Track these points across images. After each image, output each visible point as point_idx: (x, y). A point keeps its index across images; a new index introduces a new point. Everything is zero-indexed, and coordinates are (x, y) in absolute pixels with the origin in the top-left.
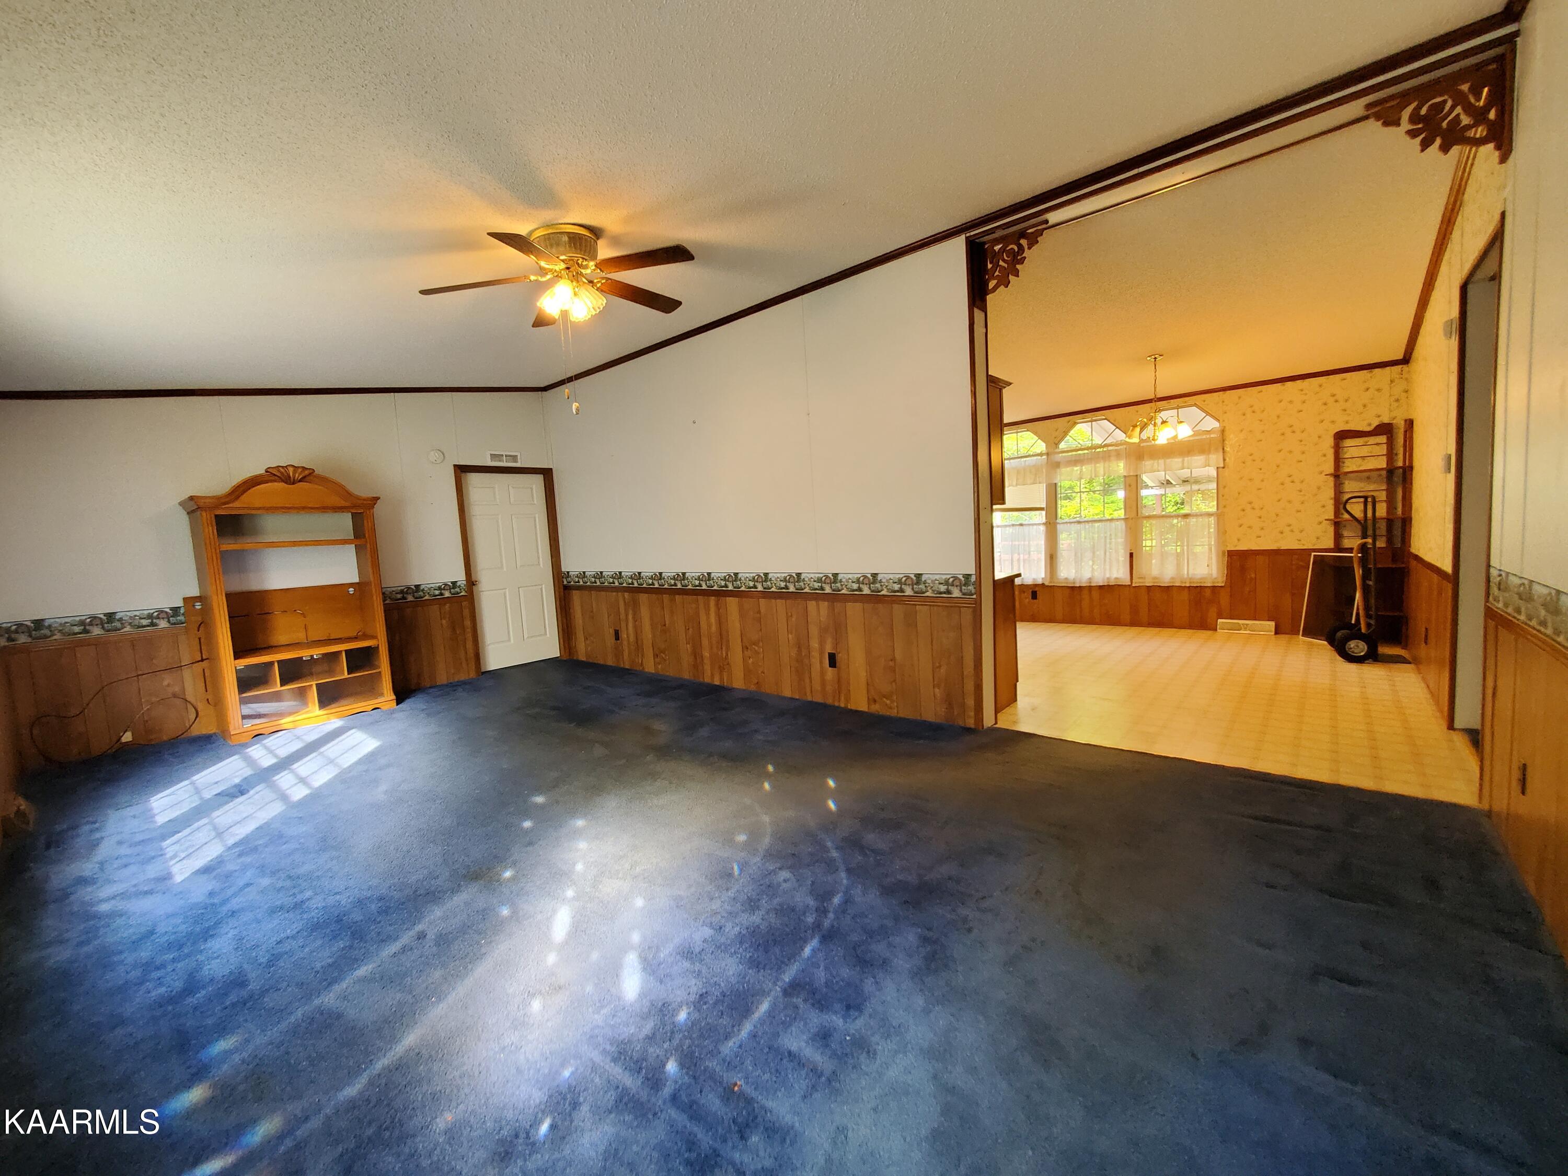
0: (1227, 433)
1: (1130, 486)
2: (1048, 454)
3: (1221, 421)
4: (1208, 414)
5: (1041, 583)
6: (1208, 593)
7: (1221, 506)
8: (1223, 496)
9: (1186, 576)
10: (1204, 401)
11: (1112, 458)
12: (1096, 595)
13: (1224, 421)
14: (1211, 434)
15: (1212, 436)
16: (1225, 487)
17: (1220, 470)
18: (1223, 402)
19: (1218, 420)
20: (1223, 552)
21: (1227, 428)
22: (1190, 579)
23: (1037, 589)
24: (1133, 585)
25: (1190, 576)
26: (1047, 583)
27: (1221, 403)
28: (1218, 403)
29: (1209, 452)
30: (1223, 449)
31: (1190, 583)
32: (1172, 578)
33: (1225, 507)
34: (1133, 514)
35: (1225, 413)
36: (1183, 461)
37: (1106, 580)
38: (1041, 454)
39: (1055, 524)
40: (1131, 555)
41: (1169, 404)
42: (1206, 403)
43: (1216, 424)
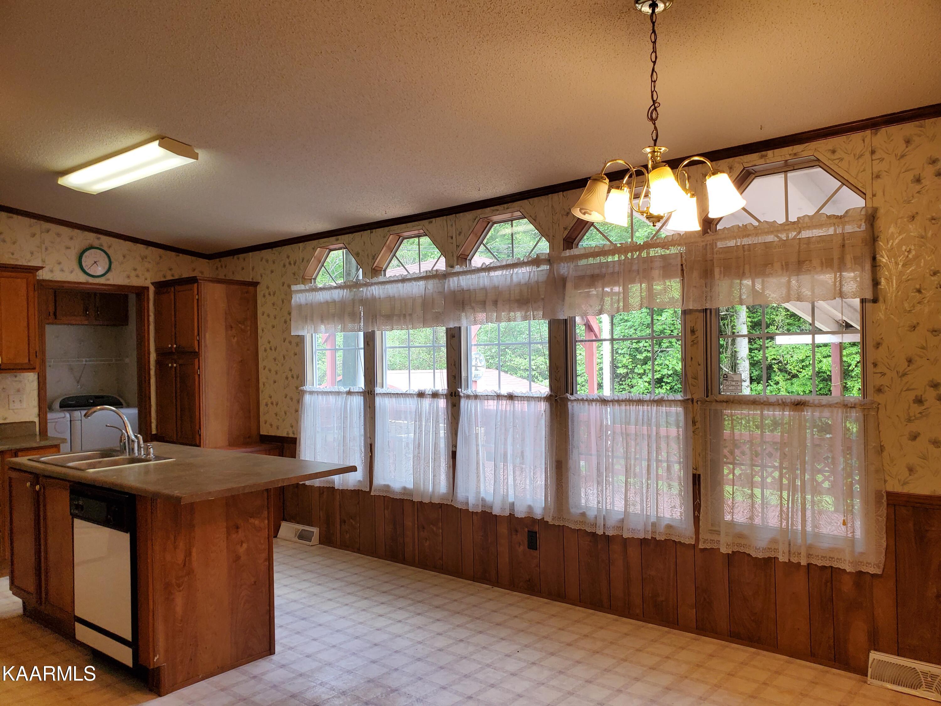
0: (881, 223)
1: (693, 331)
2: (549, 260)
3: (869, 195)
4: (845, 182)
5: (539, 517)
6: (847, 586)
7: (870, 390)
8: (875, 365)
9: (799, 541)
10: (834, 152)
11: (656, 273)
12: (634, 553)
13: (874, 195)
14: (844, 224)
15: (849, 228)
16: (878, 345)
17: (869, 305)
18: (873, 152)
19: (863, 194)
20: (878, 494)
21: (882, 212)
22: (810, 547)
23: (536, 529)
24: (701, 546)
25: (809, 542)
26: (548, 519)
27: (868, 155)
28: (861, 156)
29: (841, 266)
30: (874, 259)
31: (809, 556)
32: (774, 541)
33: (879, 390)
34: (699, 394)
35: (878, 177)
36: (789, 282)
37: (650, 528)
38: (536, 261)
39: (565, 401)
40: (696, 480)
41: (762, 161)
42: (837, 156)
43: (858, 202)
